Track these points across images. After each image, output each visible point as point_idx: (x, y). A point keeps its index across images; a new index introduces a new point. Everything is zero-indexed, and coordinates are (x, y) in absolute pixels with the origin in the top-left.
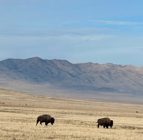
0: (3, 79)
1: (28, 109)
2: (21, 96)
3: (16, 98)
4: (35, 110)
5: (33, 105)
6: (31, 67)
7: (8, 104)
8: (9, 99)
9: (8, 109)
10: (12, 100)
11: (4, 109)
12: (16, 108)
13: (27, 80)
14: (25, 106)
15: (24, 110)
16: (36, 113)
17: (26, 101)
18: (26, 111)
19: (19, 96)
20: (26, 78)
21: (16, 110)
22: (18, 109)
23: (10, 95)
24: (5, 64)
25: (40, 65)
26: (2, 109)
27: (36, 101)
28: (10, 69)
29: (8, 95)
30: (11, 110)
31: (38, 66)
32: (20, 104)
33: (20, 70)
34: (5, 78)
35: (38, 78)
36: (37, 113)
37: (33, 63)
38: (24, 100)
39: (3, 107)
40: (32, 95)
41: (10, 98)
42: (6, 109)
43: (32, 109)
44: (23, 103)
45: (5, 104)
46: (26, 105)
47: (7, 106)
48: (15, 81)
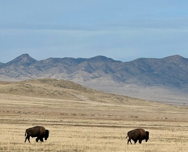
0: (133, 85)
1: (171, 124)
2: (158, 107)
3: (152, 109)
4: (181, 125)
5: (175, 119)
6: (169, 68)
7: (143, 118)
8: (142, 111)
9: (145, 125)
10: (147, 112)
11: (140, 125)
12: (155, 123)
13: (164, 85)
14: (165, 120)
15: (167, 126)
16: (184, 129)
17: (165, 113)
18: (169, 126)
19: (156, 107)
20: (164, 84)
21: (156, 125)
22: (158, 124)
23: (143, 105)
24: (136, 65)
25: (181, 65)
26: (138, 125)
27: (178, 113)
28: (143, 71)
29: (141, 106)
30: (150, 126)
31: (179, 67)
32: (159, 118)
33: (156, 73)
34: (136, 84)
35: (179, 82)
36: (186, 129)
37: (172, 63)
38: (162, 113)
39: (137, 122)
40: (172, 105)
41: (144, 110)
42: (143, 125)
43: (176, 124)
44: (162, 116)
45: (139, 118)
46: (166, 118)
47: (142, 120)
48: (150, 87)
